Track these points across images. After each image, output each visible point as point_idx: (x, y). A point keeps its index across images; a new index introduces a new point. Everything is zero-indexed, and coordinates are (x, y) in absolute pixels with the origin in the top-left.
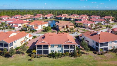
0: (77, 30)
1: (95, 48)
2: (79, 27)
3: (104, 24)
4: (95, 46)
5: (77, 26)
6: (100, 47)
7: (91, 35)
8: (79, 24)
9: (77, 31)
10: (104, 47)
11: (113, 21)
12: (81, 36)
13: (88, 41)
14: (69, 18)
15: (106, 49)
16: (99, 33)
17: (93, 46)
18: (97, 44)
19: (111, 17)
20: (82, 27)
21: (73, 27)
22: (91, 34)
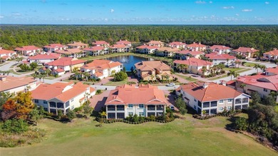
0: (176, 79)
1: (197, 110)
2: (181, 72)
4: (197, 106)
5: (176, 70)
6: (203, 109)
8: (181, 65)
9: (175, 80)
10: (210, 108)
12: (179, 91)
13: (188, 100)
14: (164, 52)
15: (214, 111)
16: (206, 87)
17: (195, 107)
18: (200, 104)
19: (252, 49)
20: (187, 72)
21: (169, 73)
22: (194, 87)
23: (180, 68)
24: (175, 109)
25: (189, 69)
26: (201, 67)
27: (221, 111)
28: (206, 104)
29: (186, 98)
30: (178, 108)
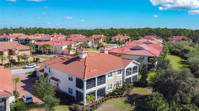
0: (37, 59)
1: (74, 94)
2: (44, 53)
3: (92, 46)
4: (75, 89)
5: (38, 52)
6: (86, 91)
7: (66, 63)
8: (44, 46)
9: (36, 61)
10: (96, 88)
11: (105, 42)
12: (42, 71)
13: (57, 80)
14: (26, 40)
15: (101, 92)
16: (84, 56)
17: (70, 91)
18: (80, 83)
20: (50, 53)
21: (28, 53)
22: (66, 60)
23: (42, 49)
24: (36, 100)
25: (52, 50)
26: (66, 47)
27: (111, 90)
28: (91, 82)
29: (53, 78)
30: (40, 98)
